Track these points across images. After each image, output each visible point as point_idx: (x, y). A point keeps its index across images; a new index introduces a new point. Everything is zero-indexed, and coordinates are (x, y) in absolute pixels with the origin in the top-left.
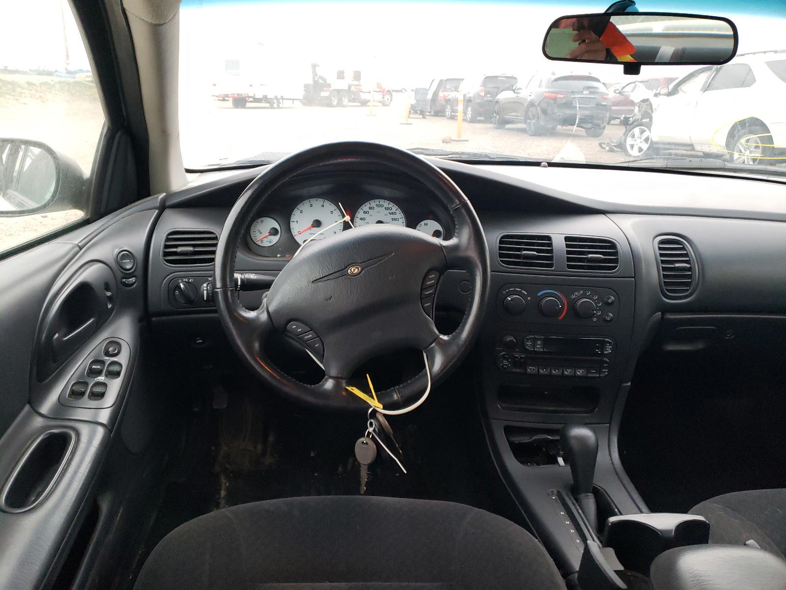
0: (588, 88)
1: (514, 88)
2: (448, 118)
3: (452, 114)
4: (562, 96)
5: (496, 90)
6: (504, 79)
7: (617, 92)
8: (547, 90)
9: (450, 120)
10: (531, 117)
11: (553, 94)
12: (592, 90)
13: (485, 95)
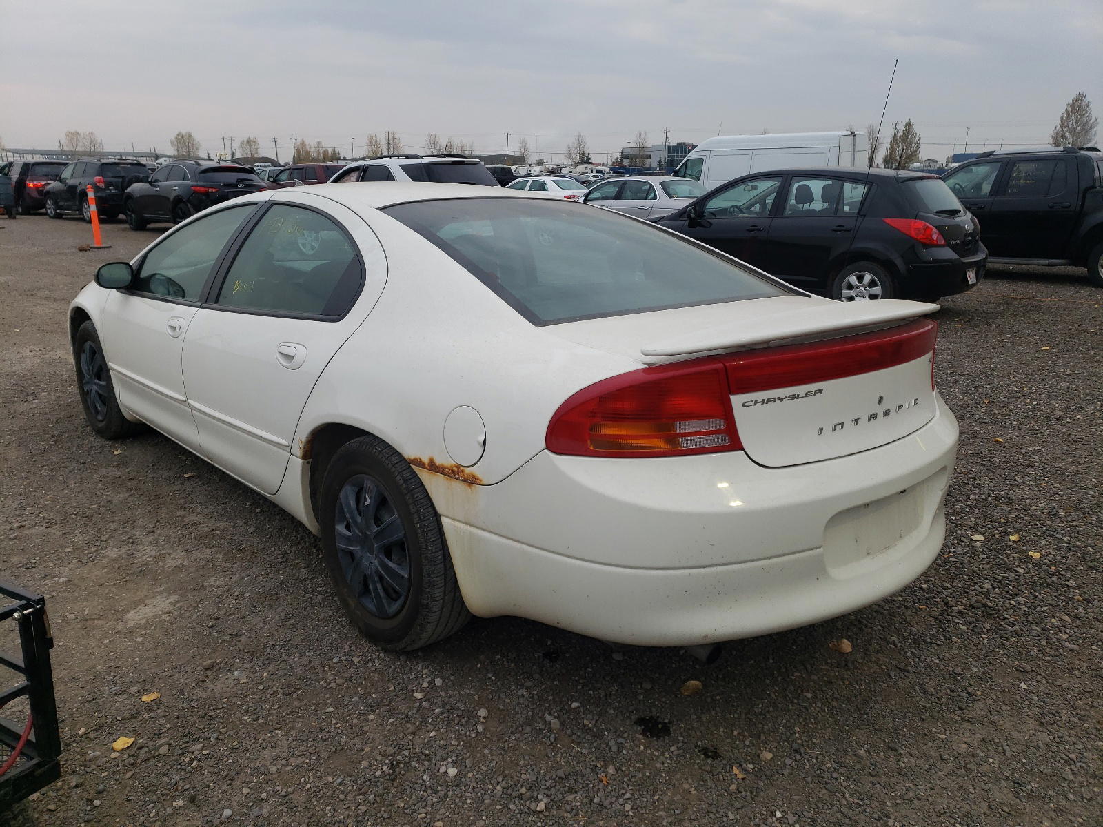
0: (242, 181)
1: (150, 180)
2: (51, 217)
3: (58, 211)
4: (214, 190)
5: (121, 180)
6: (129, 166)
7: (271, 179)
8: (195, 183)
9: (55, 220)
10: (181, 214)
11: (202, 189)
12: (247, 182)
13: (107, 187)
